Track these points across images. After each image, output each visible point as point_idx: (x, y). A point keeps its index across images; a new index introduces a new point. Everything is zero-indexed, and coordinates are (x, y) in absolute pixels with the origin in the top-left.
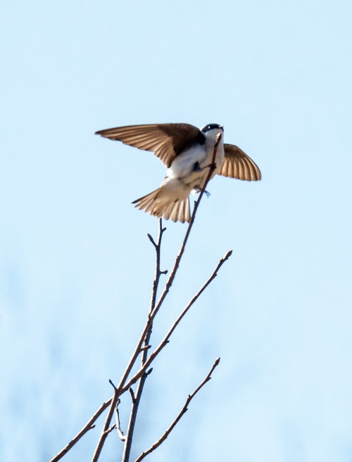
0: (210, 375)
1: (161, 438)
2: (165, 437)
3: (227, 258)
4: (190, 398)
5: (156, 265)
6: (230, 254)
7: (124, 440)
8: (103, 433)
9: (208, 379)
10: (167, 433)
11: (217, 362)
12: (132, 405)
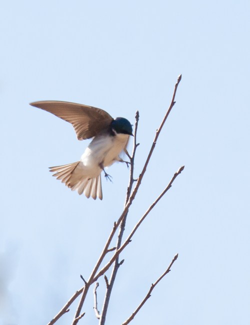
0: (169, 268)
1: (129, 318)
2: (132, 318)
3: (180, 172)
4: (153, 286)
5: (130, 174)
6: (182, 169)
7: (99, 318)
8: (74, 319)
9: (168, 271)
10: (134, 315)
11: (176, 258)
12: (107, 290)
